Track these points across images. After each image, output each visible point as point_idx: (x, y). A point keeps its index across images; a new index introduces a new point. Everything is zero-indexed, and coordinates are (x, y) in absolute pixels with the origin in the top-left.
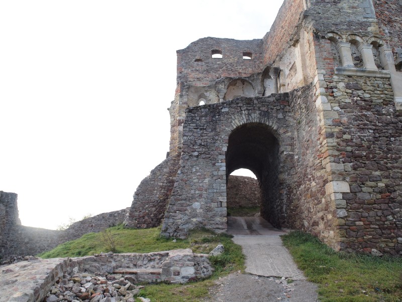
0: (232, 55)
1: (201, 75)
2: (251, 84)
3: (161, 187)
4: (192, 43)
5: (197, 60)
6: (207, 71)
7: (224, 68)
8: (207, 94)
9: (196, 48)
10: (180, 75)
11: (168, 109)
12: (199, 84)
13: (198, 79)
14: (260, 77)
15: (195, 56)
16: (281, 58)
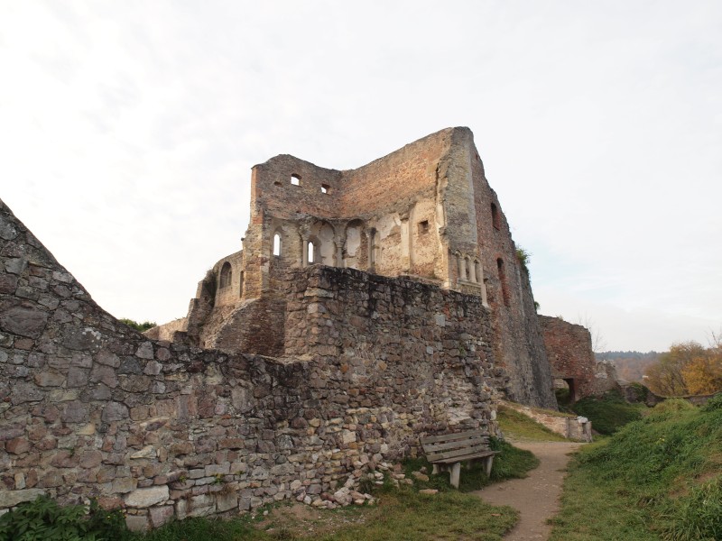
0: (311, 184)
1: (280, 204)
2: (333, 228)
3: (244, 335)
4: (272, 159)
5: (276, 183)
6: (287, 199)
7: (304, 200)
8: (285, 228)
9: (276, 167)
10: (259, 199)
11: (242, 239)
12: (279, 216)
13: (279, 209)
14: (345, 224)
15: (275, 177)
16: (378, 219)
